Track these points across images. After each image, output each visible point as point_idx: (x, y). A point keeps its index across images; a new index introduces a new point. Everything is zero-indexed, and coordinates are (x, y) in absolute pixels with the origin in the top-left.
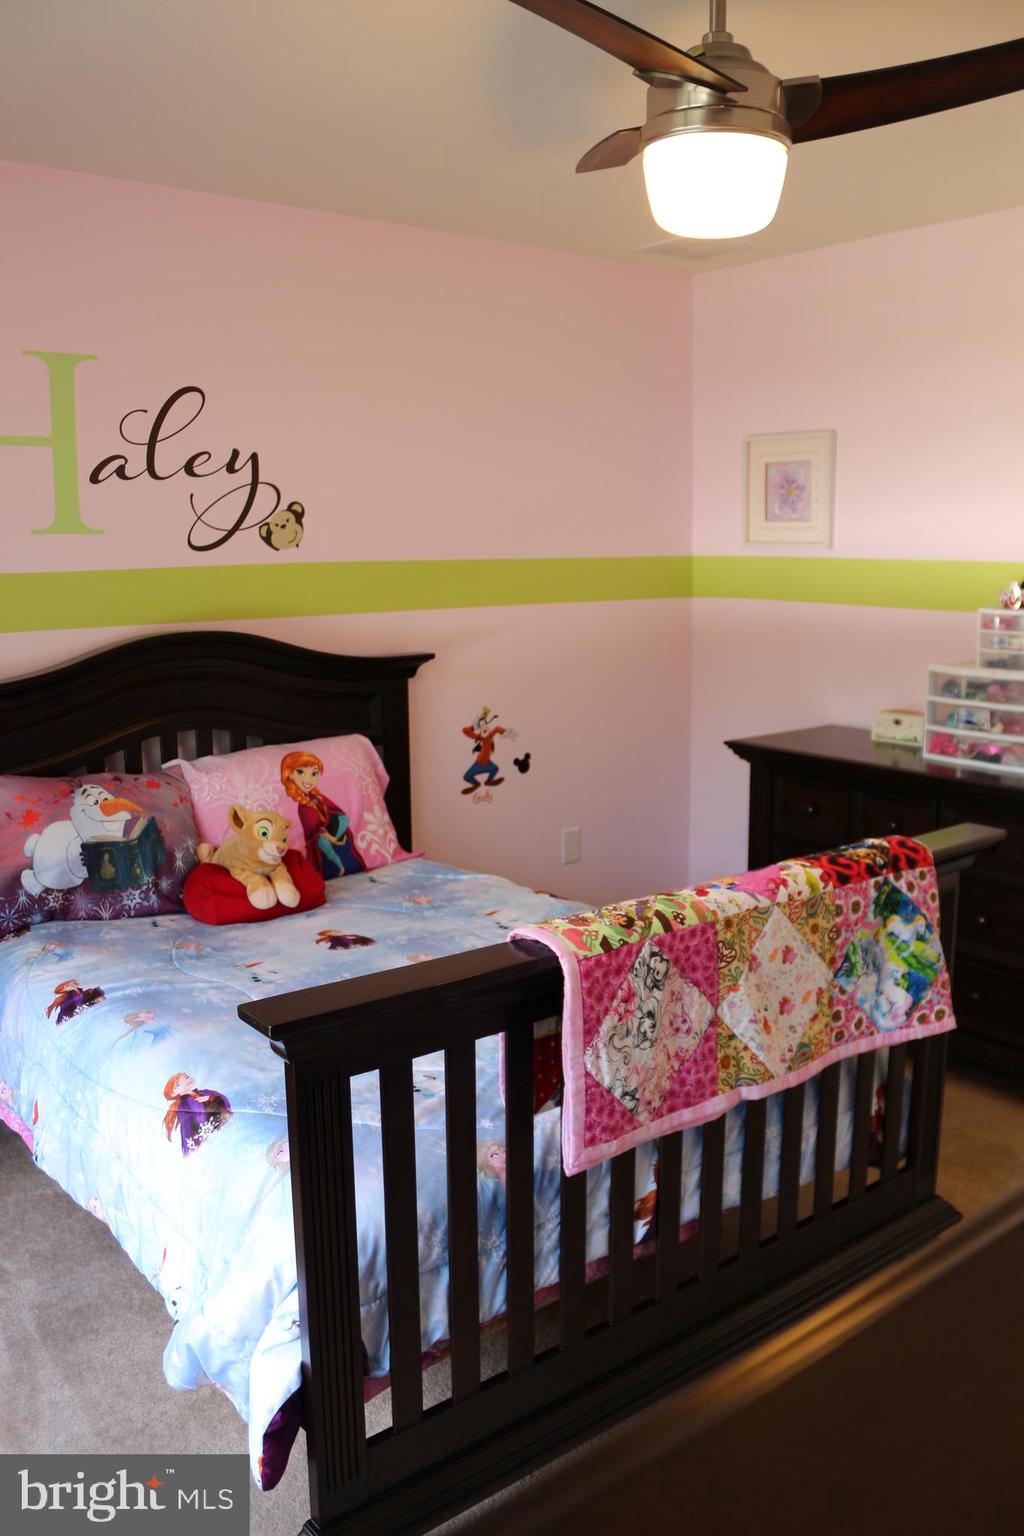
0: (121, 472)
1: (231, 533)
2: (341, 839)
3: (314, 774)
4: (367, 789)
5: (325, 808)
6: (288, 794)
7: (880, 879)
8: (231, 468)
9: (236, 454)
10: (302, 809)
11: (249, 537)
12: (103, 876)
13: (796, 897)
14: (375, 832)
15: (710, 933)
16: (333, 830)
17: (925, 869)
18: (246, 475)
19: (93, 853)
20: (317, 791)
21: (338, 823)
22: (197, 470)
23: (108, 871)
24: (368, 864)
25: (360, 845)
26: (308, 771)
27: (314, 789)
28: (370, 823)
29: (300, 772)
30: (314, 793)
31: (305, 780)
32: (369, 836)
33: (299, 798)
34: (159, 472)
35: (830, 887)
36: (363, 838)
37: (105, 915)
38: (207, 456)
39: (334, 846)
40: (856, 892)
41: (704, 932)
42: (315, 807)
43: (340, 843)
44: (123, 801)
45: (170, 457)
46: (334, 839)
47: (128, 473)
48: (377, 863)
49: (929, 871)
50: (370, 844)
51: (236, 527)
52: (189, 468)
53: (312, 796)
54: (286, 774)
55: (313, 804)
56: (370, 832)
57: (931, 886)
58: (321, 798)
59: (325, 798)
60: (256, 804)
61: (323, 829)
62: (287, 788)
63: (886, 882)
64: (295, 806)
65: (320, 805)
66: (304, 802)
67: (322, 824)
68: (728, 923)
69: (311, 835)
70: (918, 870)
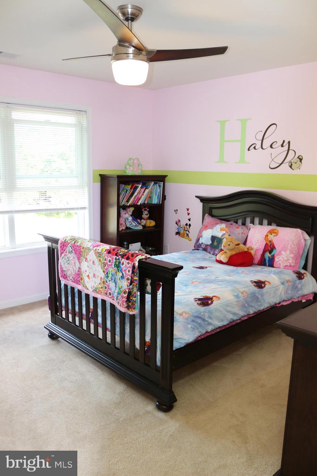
0: (255, 148)
1: (281, 164)
2: (271, 256)
3: (274, 236)
4: (288, 245)
5: (272, 246)
6: (265, 239)
7: (117, 258)
8: (282, 146)
9: (284, 141)
10: (266, 244)
11: (286, 166)
12: (214, 244)
13: (97, 250)
14: (283, 258)
15: (80, 248)
16: (270, 253)
17: (130, 262)
18: (286, 148)
19: (213, 238)
20: (272, 241)
21: (273, 251)
22: (273, 147)
23: (215, 243)
24: (274, 266)
25: (276, 259)
26: (273, 234)
27: (272, 240)
28: (283, 255)
29: (271, 234)
30: (271, 241)
31: (271, 237)
32: (281, 258)
33: (267, 241)
34: (264, 148)
35: (105, 253)
36: (278, 258)
37: (212, 253)
38: (276, 143)
39: (269, 257)
40: (110, 257)
41: (79, 247)
42: (269, 245)
43: (271, 257)
46: (270, 256)
47: (256, 148)
48: (277, 267)
49: (131, 263)
50: (279, 261)
51: (282, 163)
52: (271, 146)
53: (270, 242)
54: (268, 234)
55: (269, 244)
56: (282, 257)
57: (130, 267)
58: (272, 243)
59: (273, 243)
60: (257, 239)
61: (268, 251)
62: (265, 238)
63: (119, 259)
64: (265, 243)
65: (271, 244)
66: (268, 243)
67: (268, 250)
68: (83, 248)
69: (264, 251)
70: (128, 261)
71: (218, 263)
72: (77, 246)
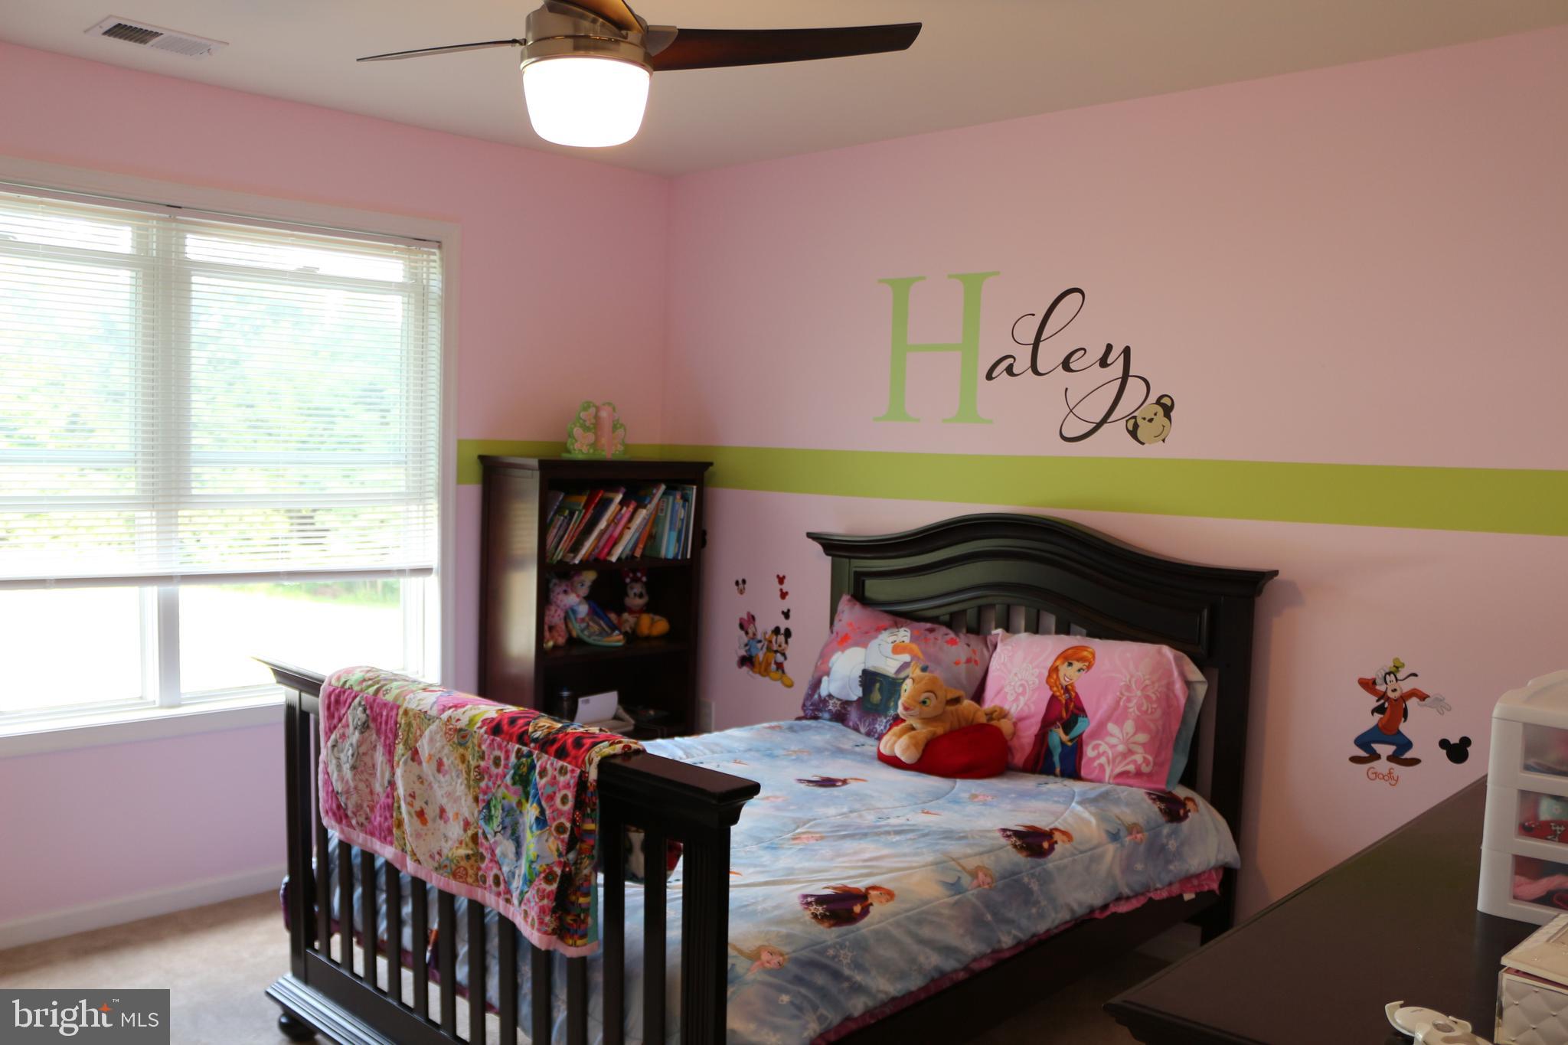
0: (1009, 370)
1: (1099, 426)
2: (1071, 740)
3: (1079, 670)
4: (1129, 700)
5: (1072, 706)
6: (1047, 682)
7: (525, 749)
8: (1103, 363)
9: (1109, 348)
10: (1053, 699)
11: (1116, 430)
12: (871, 700)
13: (453, 721)
14: (1113, 746)
15: (394, 713)
16: (1068, 727)
17: (570, 767)
18: (1117, 369)
19: (869, 678)
20: (1073, 687)
21: (1076, 722)
22: (1072, 366)
23: (876, 697)
24: (1083, 773)
25: (1089, 752)
26: (1077, 665)
27: (1072, 685)
28: (1112, 735)
29: (1070, 664)
30: (1070, 687)
31: (1069, 674)
32: (1103, 748)
33: (1055, 689)
34: (1040, 370)
35: (483, 730)
36: (1096, 747)
37: (863, 730)
38: (1081, 353)
39: (1063, 744)
40: (500, 747)
41: (392, 709)
42: (1064, 702)
43: (1070, 744)
44: (914, 647)
45: (1051, 355)
46: (1065, 738)
47: (1015, 371)
48: (1092, 776)
49: (573, 771)
50: (1099, 756)
51: (1104, 421)
52: (1066, 365)
53: (1066, 690)
54: (1058, 663)
55: (1063, 698)
56: (1107, 743)
57: (567, 786)
58: (1073, 694)
59: (1077, 695)
60: (1019, 683)
61: (1058, 723)
62: (1049, 676)
63: (530, 754)
64: (1050, 693)
65: (1070, 699)
66: (1058, 694)
67: (1060, 719)
68: (406, 712)
70: (561, 763)
71: (885, 765)
72: (385, 704)
